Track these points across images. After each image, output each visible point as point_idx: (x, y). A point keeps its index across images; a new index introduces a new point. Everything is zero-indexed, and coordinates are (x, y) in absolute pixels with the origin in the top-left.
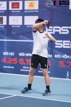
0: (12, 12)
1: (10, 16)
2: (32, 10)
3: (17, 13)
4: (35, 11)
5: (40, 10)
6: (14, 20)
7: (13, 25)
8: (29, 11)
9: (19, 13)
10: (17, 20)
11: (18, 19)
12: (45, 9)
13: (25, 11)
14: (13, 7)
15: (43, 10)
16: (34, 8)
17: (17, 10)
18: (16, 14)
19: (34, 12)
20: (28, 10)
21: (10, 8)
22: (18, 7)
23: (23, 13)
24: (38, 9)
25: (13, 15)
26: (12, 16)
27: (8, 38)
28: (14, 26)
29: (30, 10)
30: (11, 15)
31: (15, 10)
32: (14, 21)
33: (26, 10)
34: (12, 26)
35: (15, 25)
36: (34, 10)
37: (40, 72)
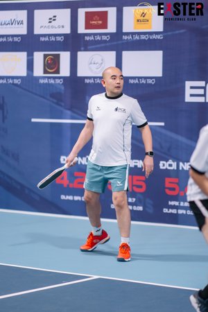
0: (87, 38)
1: (80, 51)
2: (145, 33)
3: (102, 42)
4: (154, 37)
5: (169, 33)
6: (91, 63)
7: (90, 78)
8: (137, 37)
9: (105, 41)
10: (100, 62)
11: (102, 60)
12: (182, 31)
13: (125, 37)
14: (88, 26)
15: (177, 32)
16: (150, 28)
17: (101, 34)
18: (98, 46)
19: (149, 38)
20: (133, 34)
21: (81, 29)
22: (105, 26)
23: (120, 43)
24: (161, 29)
25: (89, 47)
26: (86, 50)
27: (75, 115)
28: (92, 81)
29: (139, 34)
30: (82, 49)
31: (95, 34)
32: (92, 66)
33: (127, 34)
34: (87, 81)
35: (94, 78)
36: (151, 33)
37: (167, 213)
